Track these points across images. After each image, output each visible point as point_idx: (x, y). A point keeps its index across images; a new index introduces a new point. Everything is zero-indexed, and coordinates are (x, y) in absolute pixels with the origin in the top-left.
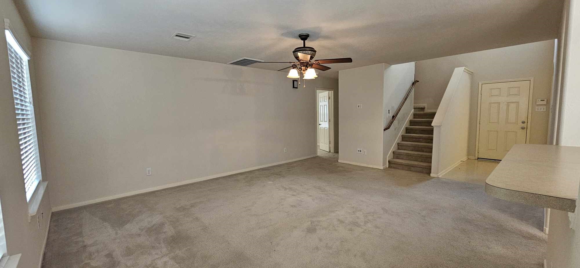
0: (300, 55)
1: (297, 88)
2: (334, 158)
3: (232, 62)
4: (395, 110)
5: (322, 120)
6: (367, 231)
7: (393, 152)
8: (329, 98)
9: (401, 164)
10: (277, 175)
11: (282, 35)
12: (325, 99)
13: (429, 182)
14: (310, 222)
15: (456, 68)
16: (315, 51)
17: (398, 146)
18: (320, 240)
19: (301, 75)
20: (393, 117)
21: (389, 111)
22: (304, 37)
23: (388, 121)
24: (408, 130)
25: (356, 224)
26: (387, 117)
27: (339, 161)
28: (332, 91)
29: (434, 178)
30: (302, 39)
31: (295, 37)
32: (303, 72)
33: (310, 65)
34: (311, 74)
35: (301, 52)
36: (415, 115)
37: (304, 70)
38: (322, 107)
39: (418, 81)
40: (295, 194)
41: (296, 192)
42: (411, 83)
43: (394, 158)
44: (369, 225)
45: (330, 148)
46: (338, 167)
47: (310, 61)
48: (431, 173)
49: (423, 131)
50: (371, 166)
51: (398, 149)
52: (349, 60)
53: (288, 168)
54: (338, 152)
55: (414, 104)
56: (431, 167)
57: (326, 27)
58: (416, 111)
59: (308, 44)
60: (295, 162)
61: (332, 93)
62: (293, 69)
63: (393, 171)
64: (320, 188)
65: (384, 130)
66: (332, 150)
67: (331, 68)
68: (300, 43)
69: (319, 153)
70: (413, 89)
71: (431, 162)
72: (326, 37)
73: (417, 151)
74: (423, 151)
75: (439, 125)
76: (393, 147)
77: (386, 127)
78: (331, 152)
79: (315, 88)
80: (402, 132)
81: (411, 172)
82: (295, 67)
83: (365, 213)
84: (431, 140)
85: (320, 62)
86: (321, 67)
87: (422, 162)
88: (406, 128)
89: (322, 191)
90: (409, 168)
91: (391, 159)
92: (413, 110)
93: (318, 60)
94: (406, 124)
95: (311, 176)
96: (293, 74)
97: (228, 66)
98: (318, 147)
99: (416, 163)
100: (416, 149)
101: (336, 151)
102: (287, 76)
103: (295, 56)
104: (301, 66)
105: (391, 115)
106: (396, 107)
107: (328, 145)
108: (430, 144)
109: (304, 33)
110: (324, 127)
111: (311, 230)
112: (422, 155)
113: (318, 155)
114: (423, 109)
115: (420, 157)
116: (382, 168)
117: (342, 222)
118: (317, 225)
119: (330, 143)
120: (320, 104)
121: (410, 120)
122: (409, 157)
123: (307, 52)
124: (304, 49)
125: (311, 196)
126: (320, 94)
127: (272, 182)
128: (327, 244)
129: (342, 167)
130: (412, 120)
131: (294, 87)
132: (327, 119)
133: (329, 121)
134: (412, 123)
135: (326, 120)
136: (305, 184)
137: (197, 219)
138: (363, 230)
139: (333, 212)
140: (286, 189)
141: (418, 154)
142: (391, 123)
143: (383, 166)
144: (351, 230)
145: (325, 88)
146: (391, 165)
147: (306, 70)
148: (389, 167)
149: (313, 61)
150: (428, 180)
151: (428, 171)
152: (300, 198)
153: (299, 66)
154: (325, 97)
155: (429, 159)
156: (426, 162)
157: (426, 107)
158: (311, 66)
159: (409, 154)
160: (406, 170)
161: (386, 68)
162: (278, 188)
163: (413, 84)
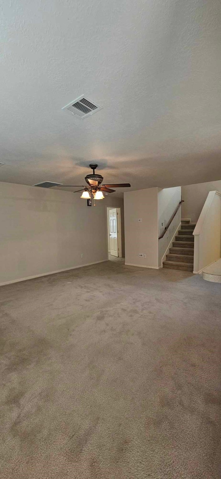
0: (90, 181)
1: (91, 206)
2: (122, 262)
3: (36, 184)
4: (167, 223)
5: (112, 231)
6: (143, 316)
7: (166, 256)
8: (117, 214)
9: (172, 265)
10: (75, 276)
11: (77, 164)
12: (114, 214)
13: (192, 277)
14: (100, 312)
15: (210, 192)
16: (102, 178)
17: (170, 251)
18: (107, 325)
19: (92, 196)
20: (166, 228)
21: (162, 224)
22: (94, 167)
23: (162, 232)
24: (177, 239)
25: (135, 312)
26: (161, 228)
27: (126, 264)
28: (120, 208)
29: (195, 274)
30: (92, 168)
31: (87, 167)
32: (93, 194)
33: (98, 188)
34: (99, 195)
35: (91, 178)
36: (182, 227)
37: (94, 193)
38: (112, 221)
39: (184, 201)
40: (89, 291)
41: (90, 289)
42: (179, 202)
43: (167, 260)
44: (144, 311)
45: (118, 253)
46: (125, 268)
47: (98, 185)
48: (193, 271)
49: (187, 239)
50: (150, 267)
51: (170, 253)
52: (128, 185)
53: (84, 271)
54: (124, 257)
55: (181, 218)
56: (193, 266)
57: (110, 159)
58: (183, 224)
59: (97, 172)
60: (90, 266)
61: (119, 209)
62: (85, 191)
63: (166, 271)
64: (109, 286)
65: (159, 239)
66: (121, 256)
67: (115, 191)
68: (90, 171)
69: (110, 258)
70: (181, 206)
71: (193, 263)
72: (111, 167)
73: (184, 254)
74: (188, 255)
75: (198, 234)
76: (166, 252)
77: (160, 237)
78: (120, 256)
79: (106, 206)
80: (172, 240)
81: (179, 271)
82: (87, 190)
83: (142, 303)
84: (192, 246)
85: (107, 186)
86: (107, 190)
87: (187, 262)
88: (176, 237)
89: (111, 288)
90: (178, 267)
91: (165, 261)
92: (181, 223)
93: (104, 185)
94: (175, 233)
95: (103, 276)
96: (86, 195)
97: (33, 187)
98: (109, 253)
99: (183, 264)
100: (182, 253)
101: (123, 256)
102: (81, 197)
103: (86, 181)
104: (92, 189)
105: (164, 227)
106: (168, 220)
107: (117, 251)
108: (192, 249)
109: (94, 163)
110: (114, 237)
111: (100, 318)
112: (187, 257)
113: (109, 259)
114: (188, 222)
115: (185, 259)
116: (158, 268)
117: (124, 310)
118: (105, 314)
119: (118, 250)
120: (111, 218)
121: (178, 231)
122: (178, 259)
123: (96, 178)
124: (93, 176)
125: (101, 292)
126: (110, 211)
127: (70, 282)
128: (112, 327)
129: (127, 268)
130: (180, 231)
131: (88, 205)
132: (116, 230)
133: (118, 232)
134: (180, 233)
135: (115, 232)
136: (97, 283)
137: (7, 315)
138: (140, 315)
139: (119, 303)
140: (82, 287)
141: (184, 257)
142: (164, 233)
143: (159, 266)
144: (131, 316)
145: (113, 206)
146: (165, 266)
147: (96, 192)
148: (163, 267)
149: (101, 186)
150: (191, 276)
151: (191, 269)
152: (93, 293)
153: (89, 189)
154: (114, 213)
155: (191, 261)
156: (190, 263)
157: (190, 221)
158: (100, 189)
159: (178, 257)
160: (176, 269)
161: (160, 191)
162: (75, 287)
163: (180, 203)
